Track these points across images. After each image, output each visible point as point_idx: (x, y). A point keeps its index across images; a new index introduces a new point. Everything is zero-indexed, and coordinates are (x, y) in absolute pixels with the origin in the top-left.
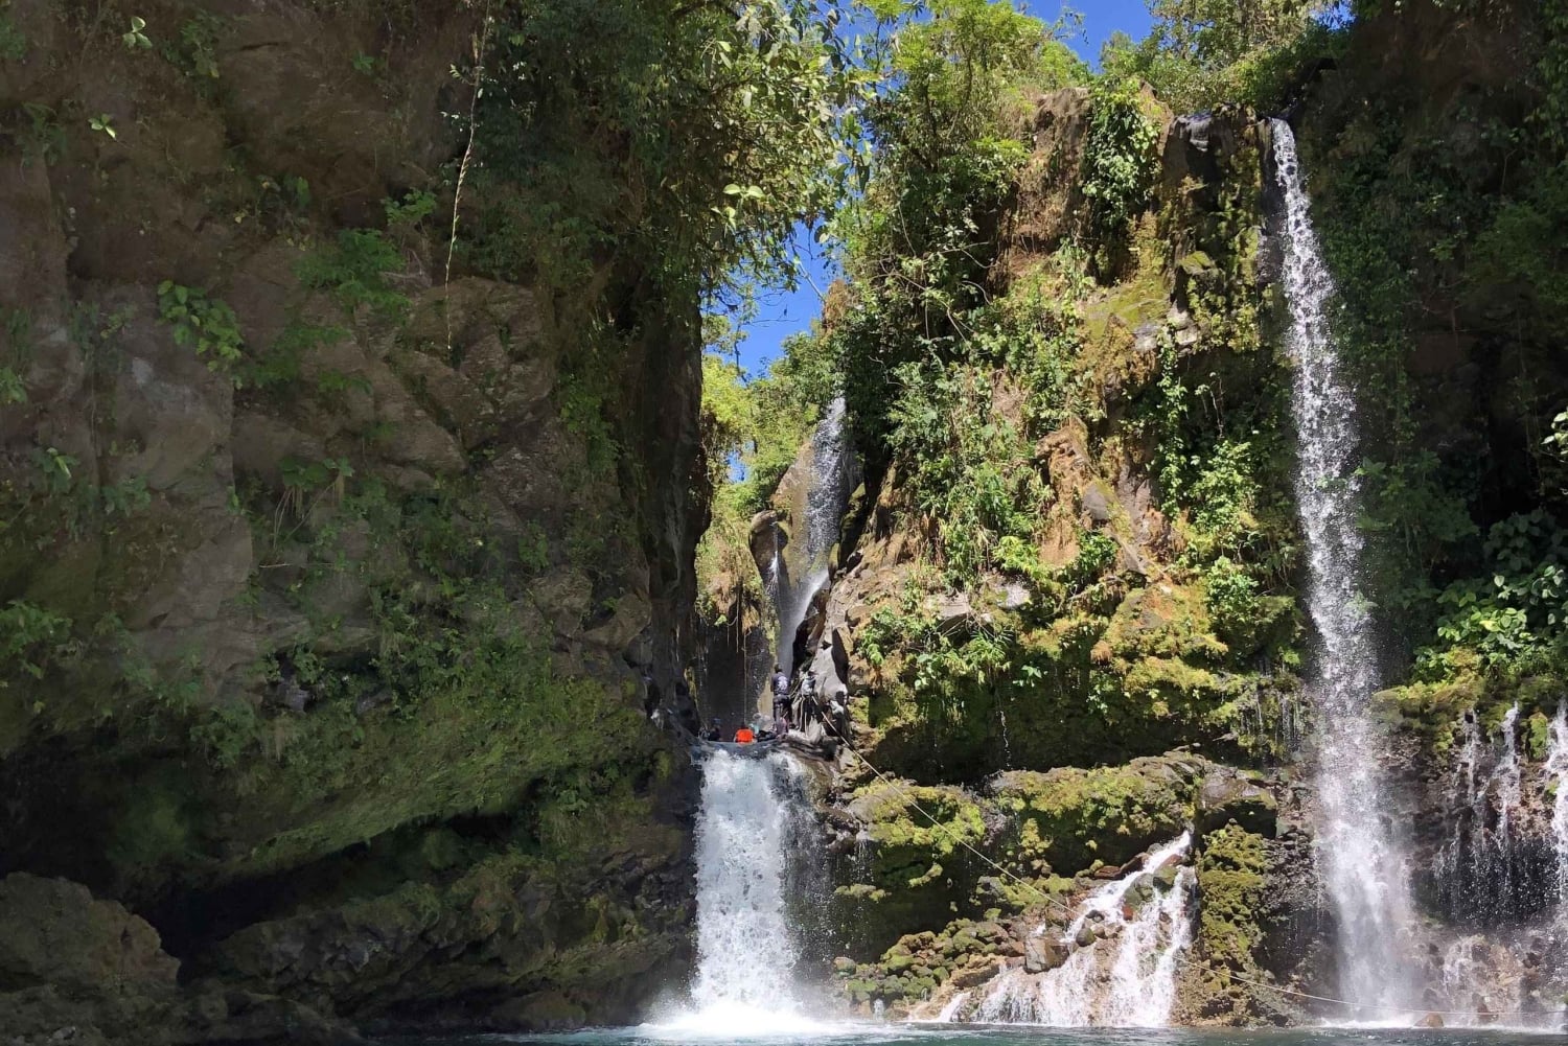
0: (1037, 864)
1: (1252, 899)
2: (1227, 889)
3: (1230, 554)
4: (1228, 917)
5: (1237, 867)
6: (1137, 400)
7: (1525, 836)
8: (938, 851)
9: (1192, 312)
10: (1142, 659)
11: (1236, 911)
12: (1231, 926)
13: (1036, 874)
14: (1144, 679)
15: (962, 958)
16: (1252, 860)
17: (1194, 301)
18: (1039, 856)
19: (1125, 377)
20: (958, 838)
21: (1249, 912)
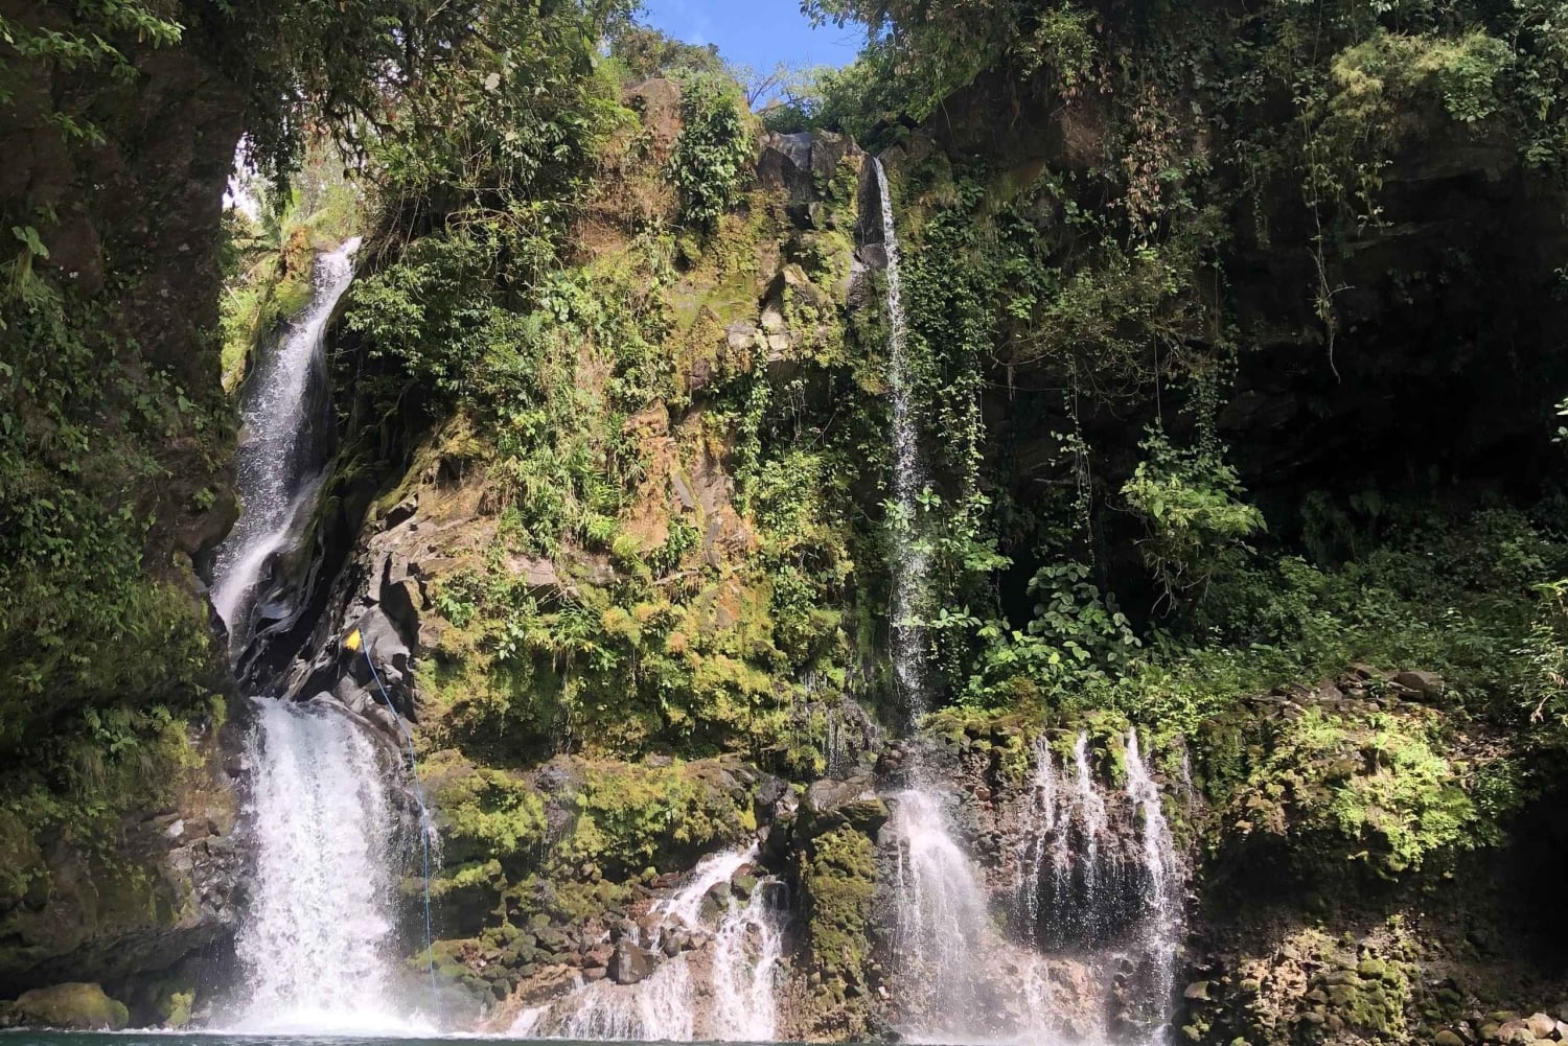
0: (588, 868)
1: (866, 908)
2: (840, 896)
3: (794, 562)
4: (841, 926)
5: (850, 874)
6: (723, 394)
7: (1115, 857)
8: (500, 845)
9: (785, 319)
10: (714, 656)
11: (849, 920)
12: (842, 935)
13: (585, 879)
14: (714, 678)
15: (529, 968)
16: (864, 867)
17: (789, 308)
18: (591, 859)
19: (714, 369)
20: (522, 831)
21: (861, 922)
